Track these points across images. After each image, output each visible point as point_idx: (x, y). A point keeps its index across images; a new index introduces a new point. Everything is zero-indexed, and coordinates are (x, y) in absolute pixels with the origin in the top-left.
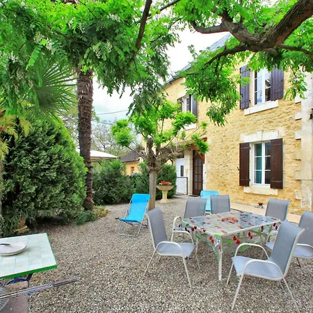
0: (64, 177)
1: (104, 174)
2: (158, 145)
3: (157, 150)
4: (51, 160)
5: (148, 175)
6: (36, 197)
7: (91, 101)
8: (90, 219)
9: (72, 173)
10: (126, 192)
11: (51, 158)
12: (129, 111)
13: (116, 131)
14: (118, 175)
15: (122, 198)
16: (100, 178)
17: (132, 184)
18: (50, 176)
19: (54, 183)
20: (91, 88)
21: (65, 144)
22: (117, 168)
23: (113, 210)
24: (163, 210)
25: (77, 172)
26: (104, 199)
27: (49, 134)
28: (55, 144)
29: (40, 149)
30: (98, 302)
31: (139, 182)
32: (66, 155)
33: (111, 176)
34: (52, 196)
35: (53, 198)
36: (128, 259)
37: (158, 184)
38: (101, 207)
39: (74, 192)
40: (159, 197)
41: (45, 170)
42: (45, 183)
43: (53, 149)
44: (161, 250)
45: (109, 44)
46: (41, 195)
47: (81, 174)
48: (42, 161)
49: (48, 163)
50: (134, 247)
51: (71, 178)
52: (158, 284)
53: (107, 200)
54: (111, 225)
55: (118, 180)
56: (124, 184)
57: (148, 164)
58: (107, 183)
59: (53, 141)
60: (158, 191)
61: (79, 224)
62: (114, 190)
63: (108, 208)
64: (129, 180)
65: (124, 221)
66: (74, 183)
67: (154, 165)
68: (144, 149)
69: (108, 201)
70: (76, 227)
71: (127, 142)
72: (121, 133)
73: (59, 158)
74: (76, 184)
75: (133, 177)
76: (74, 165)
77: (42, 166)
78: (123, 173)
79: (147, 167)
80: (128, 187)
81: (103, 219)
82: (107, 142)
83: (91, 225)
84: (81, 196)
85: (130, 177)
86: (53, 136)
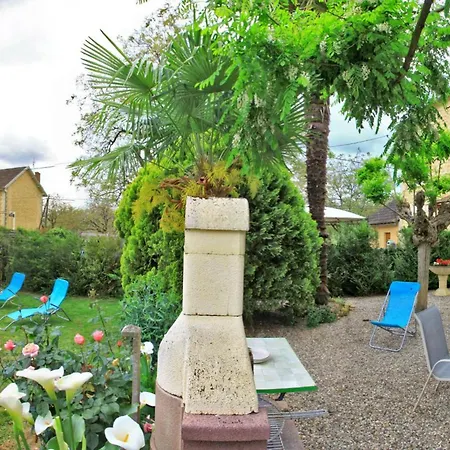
0: (291, 252)
1: (343, 246)
2: (433, 199)
3: (430, 209)
4: (274, 228)
5: (415, 249)
6: (255, 282)
7: (325, 133)
8: (327, 319)
9: (302, 246)
10: (378, 276)
11: (275, 223)
12: (386, 150)
13: (364, 178)
14: (365, 248)
15: (373, 287)
16: (337, 253)
17: (388, 264)
18: (273, 251)
19: (277, 261)
20: (327, 113)
21: (292, 202)
22: (364, 236)
23: (358, 306)
24: (439, 308)
25: (309, 244)
26: (343, 286)
27: (271, 188)
28: (278, 201)
29: (261, 211)
30: (348, 443)
31: (399, 260)
32: (294, 219)
33: (354, 250)
34: (275, 281)
35: (276, 285)
36: (388, 386)
37: (431, 263)
38: (339, 300)
39: (305, 276)
40: (434, 286)
41: (266, 242)
42: (266, 261)
43: (277, 211)
44: (440, 372)
45: (365, 68)
46: (262, 279)
47: (314, 247)
48: (265, 229)
49: (270, 232)
50: (395, 367)
51: (301, 254)
52: (436, 425)
53: (349, 289)
54: (358, 330)
55: (365, 256)
56: (375, 264)
57: (416, 232)
58: (348, 261)
59: (277, 198)
60: (431, 275)
61: (311, 325)
62: (359, 272)
63: (350, 302)
64: (383, 256)
65: (378, 325)
66: (304, 261)
67: (425, 233)
68: (409, 207)
69: (351, 290)
70: (307, 331)
71: (381, 196)
72: (372, 182)
73: (286, 224)
74: (307, 264)
75: (390, 252)
76: (305, 234)
77: (263, 236)
78: (373, 245)
79: (415, 237)
80: (382, 268)
81: (344, 319)
82: (345, 189)
83: (327, 329)
84: (313, 283)
85: (386, 252)
86: (278, 191)
